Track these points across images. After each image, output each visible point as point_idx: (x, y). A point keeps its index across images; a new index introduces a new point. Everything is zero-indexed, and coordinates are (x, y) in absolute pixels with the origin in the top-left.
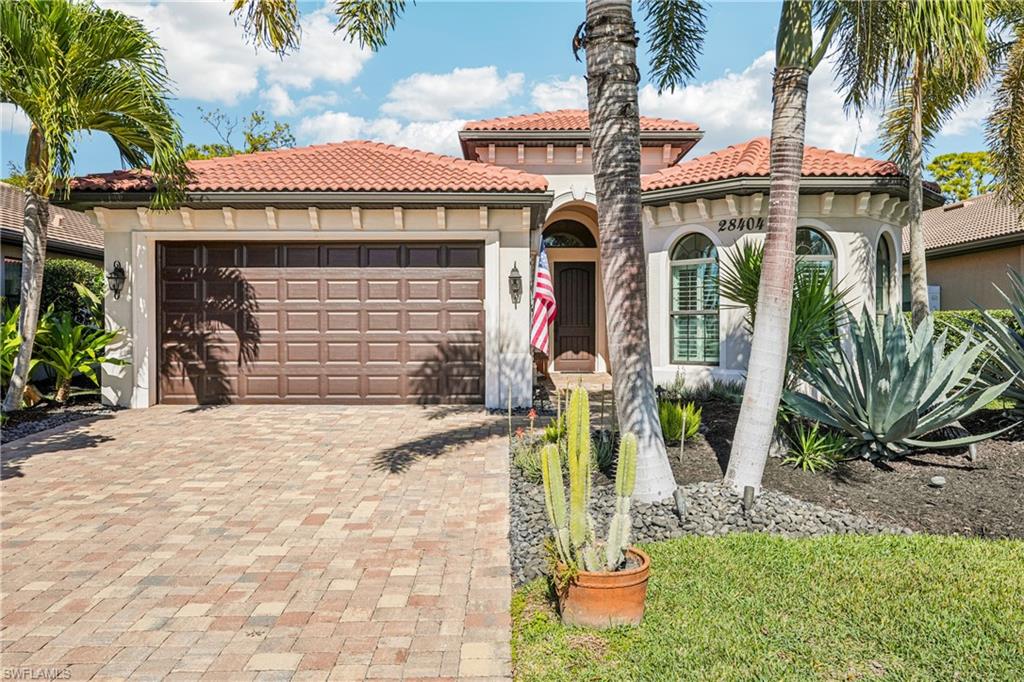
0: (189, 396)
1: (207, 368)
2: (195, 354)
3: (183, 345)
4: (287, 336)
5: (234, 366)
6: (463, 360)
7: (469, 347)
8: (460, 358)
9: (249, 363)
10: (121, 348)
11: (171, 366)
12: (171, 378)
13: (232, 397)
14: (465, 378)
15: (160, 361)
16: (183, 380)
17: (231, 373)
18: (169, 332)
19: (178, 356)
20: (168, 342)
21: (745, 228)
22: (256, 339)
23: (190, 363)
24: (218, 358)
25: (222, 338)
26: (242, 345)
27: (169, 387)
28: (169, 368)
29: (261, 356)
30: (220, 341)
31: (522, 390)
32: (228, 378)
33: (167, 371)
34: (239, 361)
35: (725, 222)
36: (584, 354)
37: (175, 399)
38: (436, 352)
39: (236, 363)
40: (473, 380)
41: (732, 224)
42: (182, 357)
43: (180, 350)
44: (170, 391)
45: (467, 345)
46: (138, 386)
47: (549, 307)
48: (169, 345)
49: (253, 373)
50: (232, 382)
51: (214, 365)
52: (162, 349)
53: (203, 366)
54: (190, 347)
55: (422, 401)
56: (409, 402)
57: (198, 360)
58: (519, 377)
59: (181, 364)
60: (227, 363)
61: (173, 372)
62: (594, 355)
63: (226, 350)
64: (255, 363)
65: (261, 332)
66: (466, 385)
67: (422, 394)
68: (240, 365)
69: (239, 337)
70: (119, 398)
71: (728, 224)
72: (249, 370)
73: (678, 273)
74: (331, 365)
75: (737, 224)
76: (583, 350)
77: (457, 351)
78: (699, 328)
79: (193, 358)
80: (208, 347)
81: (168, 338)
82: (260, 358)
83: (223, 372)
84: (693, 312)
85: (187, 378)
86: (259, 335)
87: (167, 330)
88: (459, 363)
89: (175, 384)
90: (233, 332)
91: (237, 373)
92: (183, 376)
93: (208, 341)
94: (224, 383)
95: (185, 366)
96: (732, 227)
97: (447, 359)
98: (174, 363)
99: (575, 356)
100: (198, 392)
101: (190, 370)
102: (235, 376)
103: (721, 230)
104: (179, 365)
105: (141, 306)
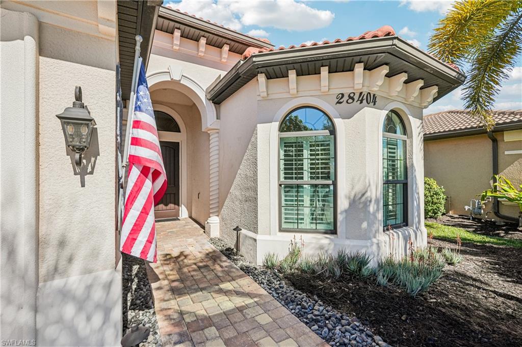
21: (365, 101)
35: (343, 95)
36: (172, 206)
41: (350, 97)
47: (154, 179)
62: (179, 205)
71: (346, 98)
73: (283, 145)
75: (356, 97)
76: (170, 203)
78: (305, 197)
84: (299, 181)
96: (350, 101)
99: (164, 207)
103: (339, 103)
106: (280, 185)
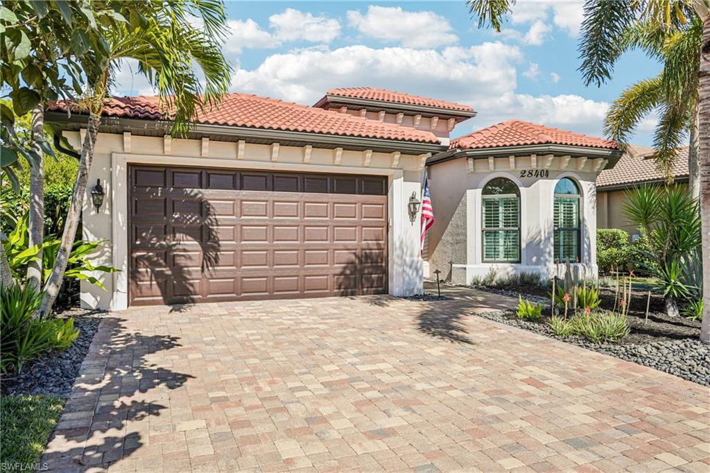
0: (155, 298)
1: (173, 274)
2: (161, 261)
3: (151, 254)
4: (243, 245)
5: (197, 271)
6: (372, 263)
7: (376, 253)
8: (369, 261)
9: (210, 268)
10: (99, 257)
11: (139, 273)
12: (139, 283)
13: (195, 297)
14: (373, 276)
15: (130, 269)
16: (151, 285)
17: (194, 276)
18: (138, 243)
19: (147, 263)
20: (138, 251)
21: (539, 176)
22: (217, 249)
23: (157, 269)
24: (183, 265)
25: (186, 248)
26: (204, 254)
27: (138, 291)
28: (138, 275)
29: (220, 263)
30: (185, 250)
31: (416, 283)
32: (191, 281)
33: (137, 277)
34: (203, 267)
35: (525, 171)
37: (143, 301)
38: (353, 257)
39: (200, 268)
40: (378, 277)
41: (530, 173)
42: (150, 264)
43: (149, 259)
44: (139, 295)
45: (373, 251)
46: (118, 291)
48: (138, 254)
49: (214, 277)
50: (195, 285)
51: (179, 271)
52: (132, 257)
53: (169, 273)
54: (157, 256)
55: (345, 293)
56: (335, 295)
57: (165, 267)
58: (415, 273)
59: (149, 270)
60: (190, 269)
61: (142, 279)
63: (190, 258)
64: (216, 268)
65: (220, 243)
66: (373, 281)
67: (344, 289)
68: (203, 271)
69: (202, 247)
70: (98, 303)
71: (527, 173)
72: (211, 275)
73: (485, 203)
74: (277, 269)
75: (534, 173)
77: (367, 256)
78: (500, 239)
79: (160, 266)
80: (174, 255)
81: (138, 248)
82: (220, 264)
83: (188, 277)
84: (496, 228)
85: (154, 283)
86: (219, 245)
87: (136, 240)
88: (369, 264)
89: (144, 288)
90: (196, 243)
91: (200, 277)
92: (151, 280)
93: (175, 251)
94: (188, 285)
95: (153, 271)
96: (530, 175)
97: (361, 262)
98: (142, 270)
100: (164, 294)
101: (158, 275)
102: (197, 279)
103: (522, 176)
104: (147, 272)
105: (120, 220)
106: (483, 231)
